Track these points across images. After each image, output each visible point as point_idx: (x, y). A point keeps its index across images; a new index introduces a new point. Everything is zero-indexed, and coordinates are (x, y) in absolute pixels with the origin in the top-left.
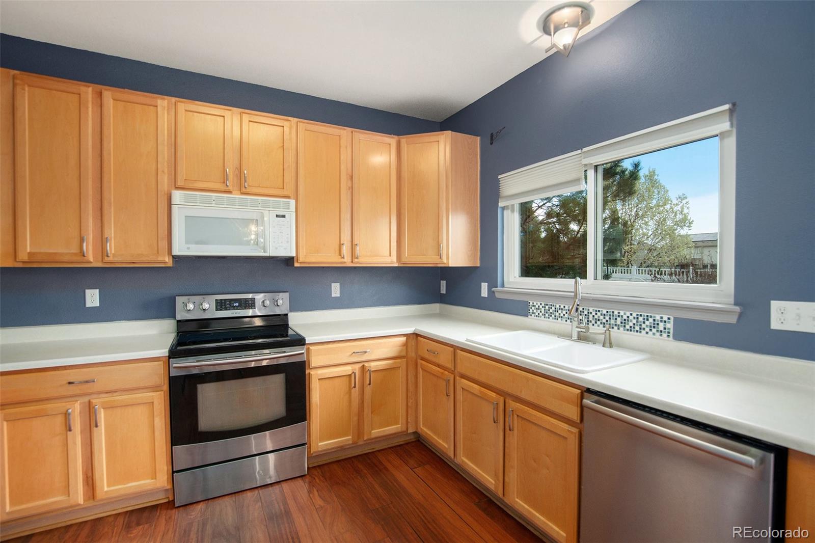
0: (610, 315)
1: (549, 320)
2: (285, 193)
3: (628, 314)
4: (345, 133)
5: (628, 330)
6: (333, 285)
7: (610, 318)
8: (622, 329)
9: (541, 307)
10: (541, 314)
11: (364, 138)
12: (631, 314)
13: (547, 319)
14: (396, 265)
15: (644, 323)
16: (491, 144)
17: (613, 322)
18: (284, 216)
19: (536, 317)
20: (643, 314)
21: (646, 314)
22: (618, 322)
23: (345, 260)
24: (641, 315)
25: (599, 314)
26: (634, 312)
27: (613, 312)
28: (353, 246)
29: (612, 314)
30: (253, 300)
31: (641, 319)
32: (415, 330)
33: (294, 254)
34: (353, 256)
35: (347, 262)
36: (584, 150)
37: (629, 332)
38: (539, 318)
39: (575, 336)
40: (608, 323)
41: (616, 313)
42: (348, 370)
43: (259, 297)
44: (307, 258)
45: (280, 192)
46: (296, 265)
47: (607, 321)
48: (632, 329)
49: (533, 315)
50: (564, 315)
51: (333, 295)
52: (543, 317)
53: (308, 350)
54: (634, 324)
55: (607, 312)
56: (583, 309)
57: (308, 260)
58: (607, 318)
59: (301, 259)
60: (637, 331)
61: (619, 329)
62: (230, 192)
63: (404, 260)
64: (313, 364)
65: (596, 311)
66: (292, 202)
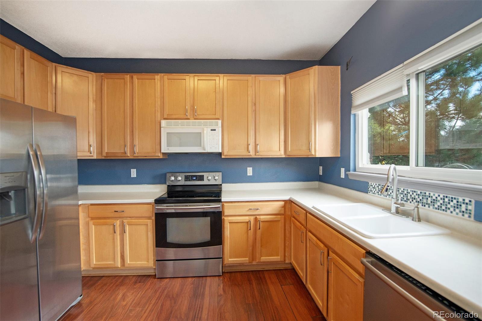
0: (423, 195)
1: (381, 196)
2: (217, 117)
3: (437, 195)
4: (250, 78)
5: (436, 208)
6: (248, 168)
7: (423, 198)
8: (431, 207)
9: (376, 186)
10: (376, 192)
11: (263, 79)
12: (439, 196)
13: (380, 196)
14: (284, 156)
15: (449, 203)
16: (347, 69)
17: (425, 201)
18: (215, 130)
19: (373, 194)
20: (448, 196)
21: (451, 196)
22: (429, 202)
23: (251, 153)
24: (447, 197)
25: (415, 194)
26: (442, 193)
27: (425, 193)
28: (256, 145)
29: (424, 194)
30: (203, 176)
31: (446, 200)
32: (290, 198)
33: (220, 151)
34: (256, 151)
35: (252, 154)
36: (405, 63)
37: (437, 210)
38: (375, 195)
39: (393, 210)
40: (421, 201)
41: (427, 194)
42: (246, 219)
43: (205, 175)
44: (228, 153)
45: (214, 117)
46: (223, 157)
47: (421, 200)
48: (440, 208)
49: (371, 192)
50: (391, 193)
51: (248, 175)
52: (377, 194)
53: (223, 206)
54: (441, 204)
55: (421, 193)
56: (404, 189)
57: (229, 154)
58: (421, 198)
59: (225, 154)
60: (443, 210)
61: (429, 207)
62: (188, 119)
63: (288, 153)
64: (226, 214)
65: (413, 191)
66: (220, 122)
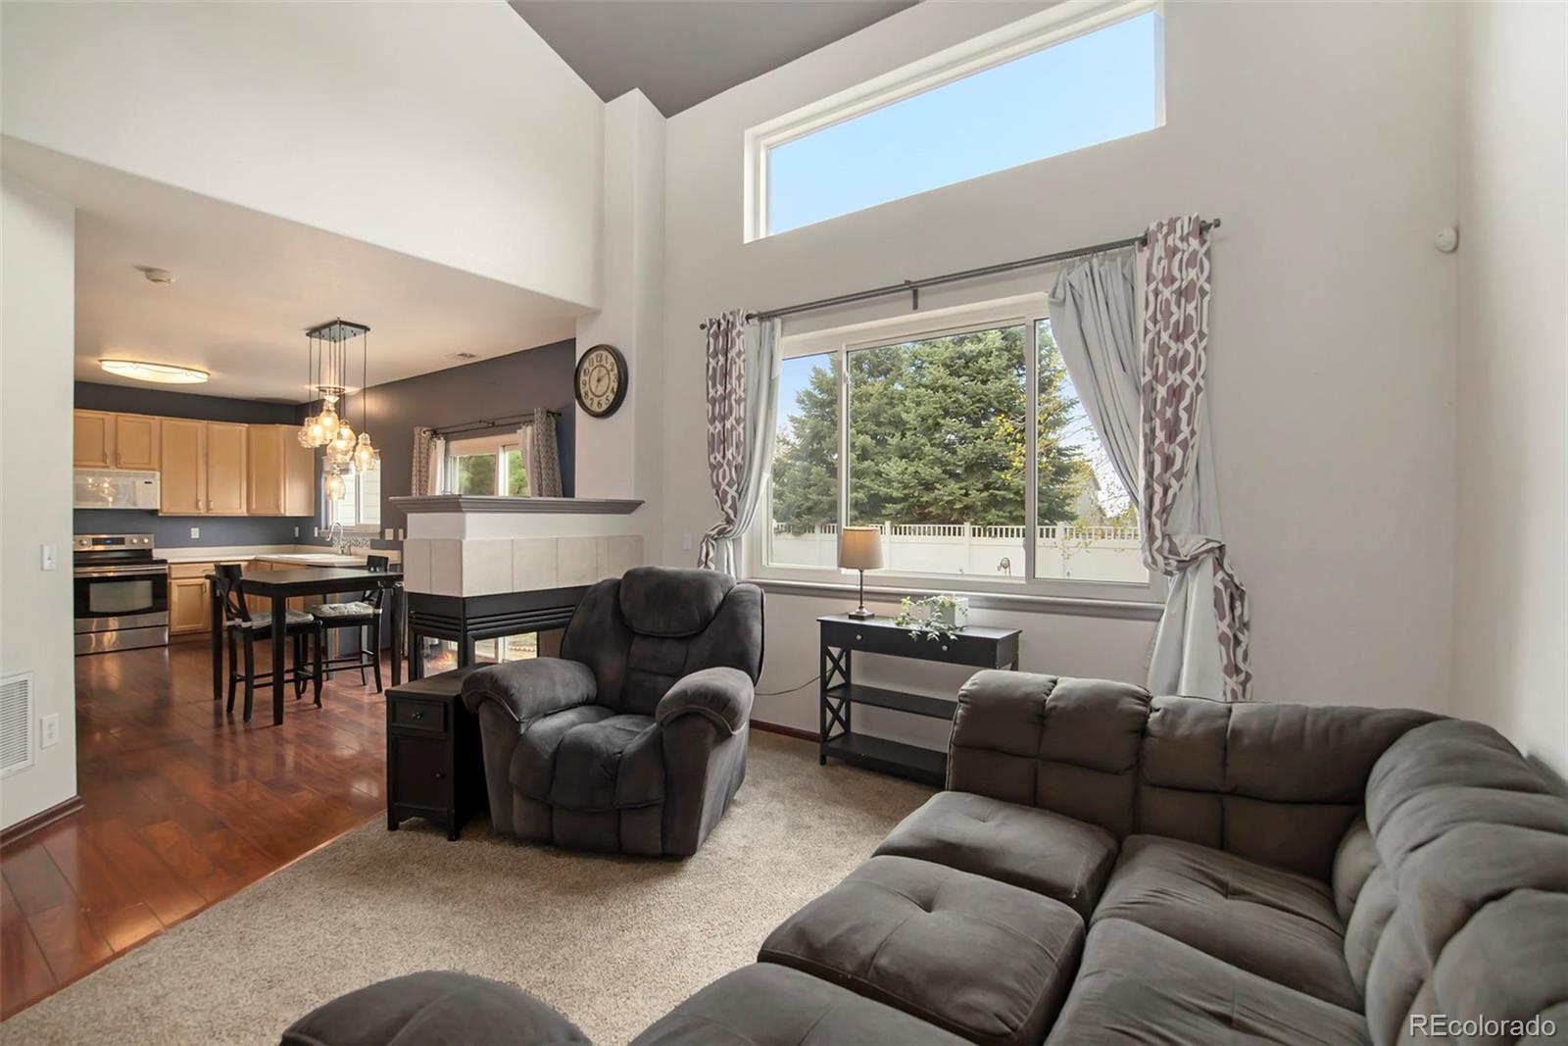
2: (152, 467)
4: (199, 425)
6: (193, 529)
14: (246, 515)
18: (150, 483)
23: (201, 511)
28: (208, 502)
30: (123, 539)
33: (159, 507)
34: (208, 508)
35: (203, 512)
42: (201, 581)
43: (127, 537)
44: (168, 510)
45: (148, 466)
46: (160, 514)
51: (193, 537)
53: (169, 567)
57: (171, 511)
59: (164, 510)
62: (107, 467)
63: (251, 511)
64: (173, 576)
66: (158, 474)
